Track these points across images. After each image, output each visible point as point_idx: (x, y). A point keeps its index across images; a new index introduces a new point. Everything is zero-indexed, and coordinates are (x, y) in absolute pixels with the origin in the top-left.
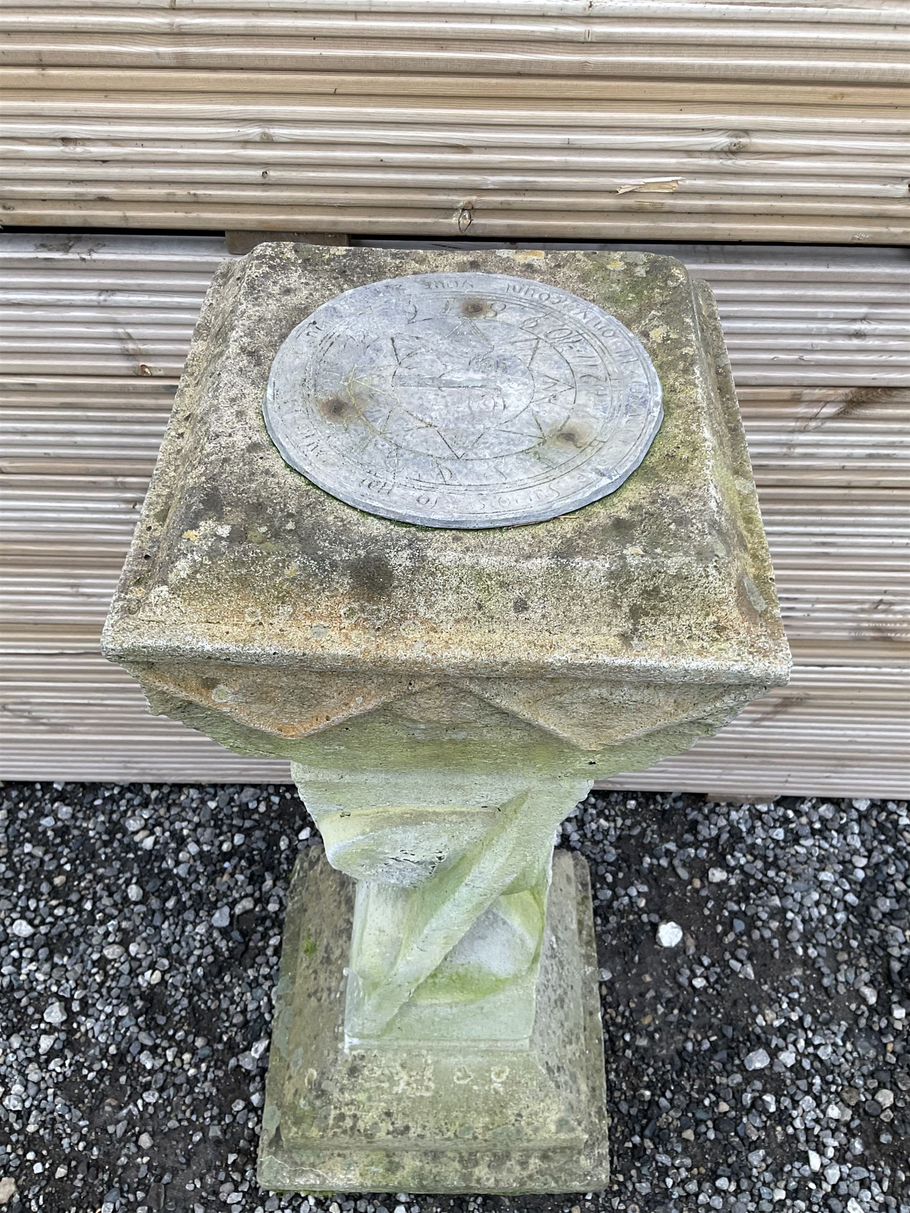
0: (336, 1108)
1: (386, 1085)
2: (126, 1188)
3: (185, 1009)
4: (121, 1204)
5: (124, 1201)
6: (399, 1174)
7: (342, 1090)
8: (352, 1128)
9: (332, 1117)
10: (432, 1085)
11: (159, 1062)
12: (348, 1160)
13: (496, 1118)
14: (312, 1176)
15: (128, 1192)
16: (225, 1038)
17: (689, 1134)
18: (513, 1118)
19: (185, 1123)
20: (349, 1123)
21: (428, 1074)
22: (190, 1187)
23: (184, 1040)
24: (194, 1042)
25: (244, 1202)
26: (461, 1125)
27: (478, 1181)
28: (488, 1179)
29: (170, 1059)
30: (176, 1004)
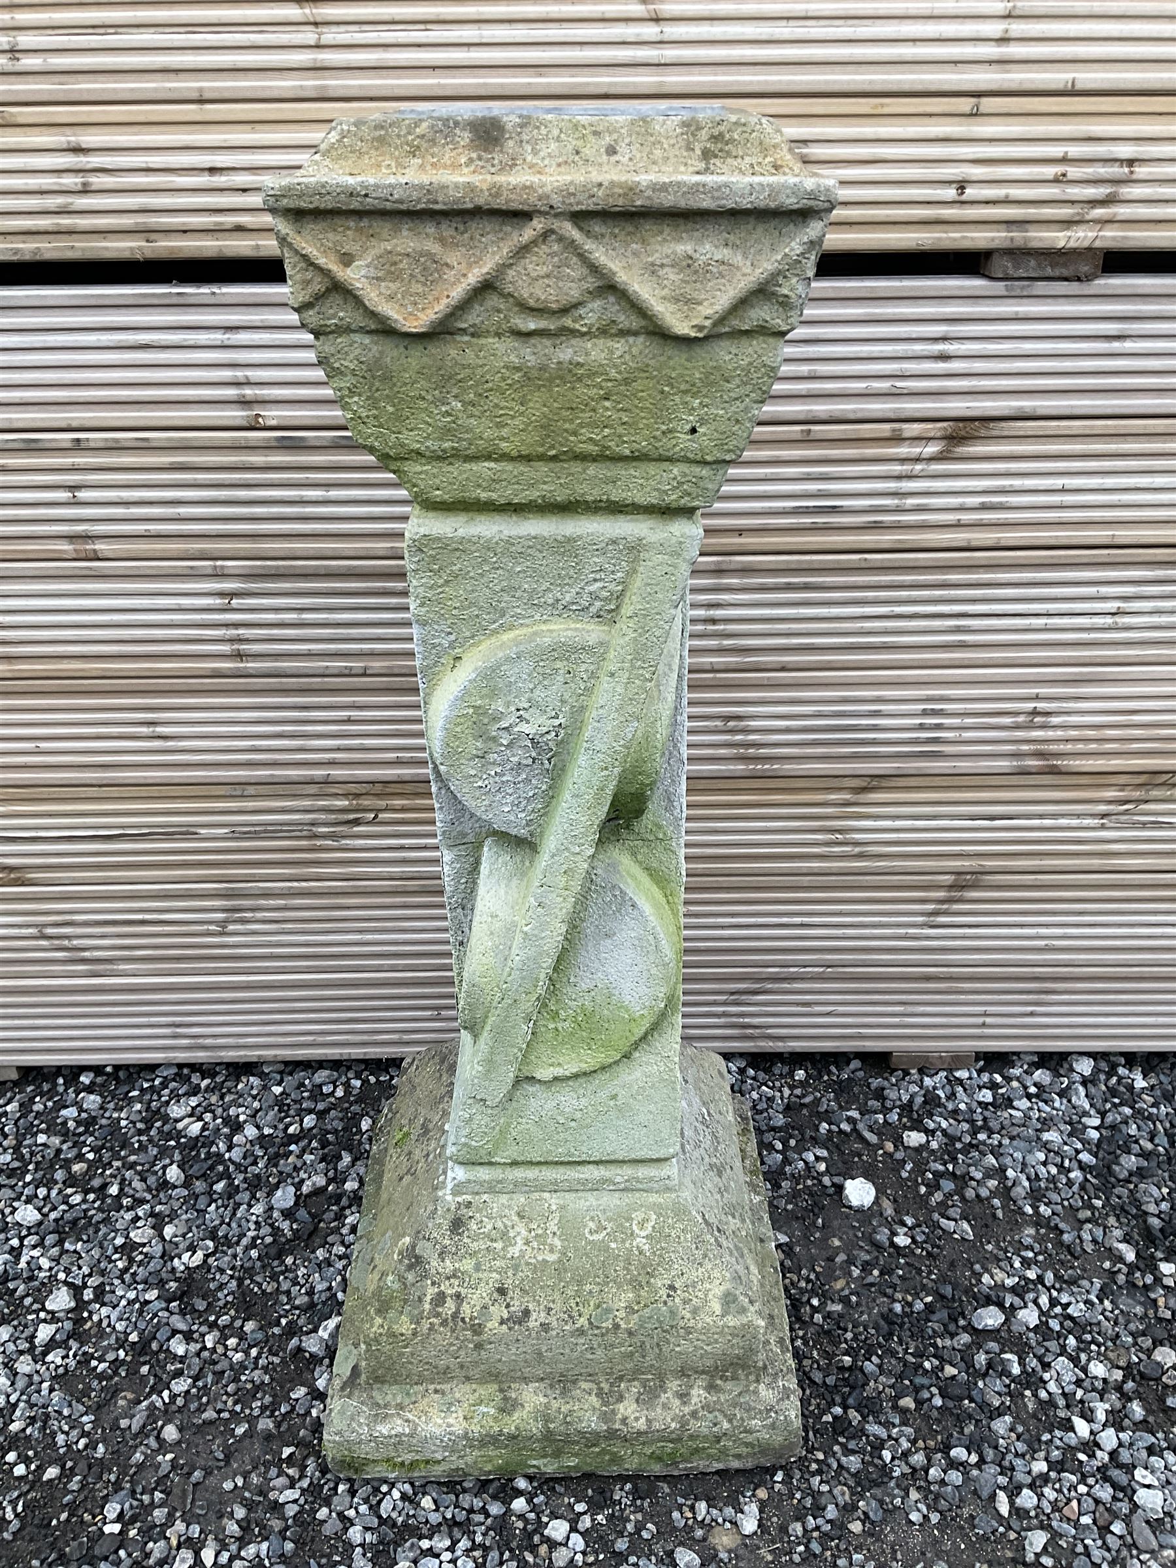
0: (433, 1284)
1: (499, 1245)
2: (139, 1489)
3: (233, 1293)
4: (131, 1507)
5: (135, 1503)
6: (516, 1415)
7: (442, 1255)
8: (455, 1315)
9: (429, 1298)
10: (557, 1242)
11: (194, 1347)
12: (448, 1398)
13: (643, 1293)
14: (399, 1422)
15: (142, 1494)
16: (284, 1321)
17: (908, 1402)
18: (663, 1292)
19: (225, 1415)
20: (450, 1306)
21: (552, 1226)
22: (228, 1486)
23: (230, 1326)
24: (243, 1326)
25: (302, 1501)
26: (598, 1306)
27: (624, 1421)
28: (637, 1419)
29: (209, 1345)
30: (221, 1287)
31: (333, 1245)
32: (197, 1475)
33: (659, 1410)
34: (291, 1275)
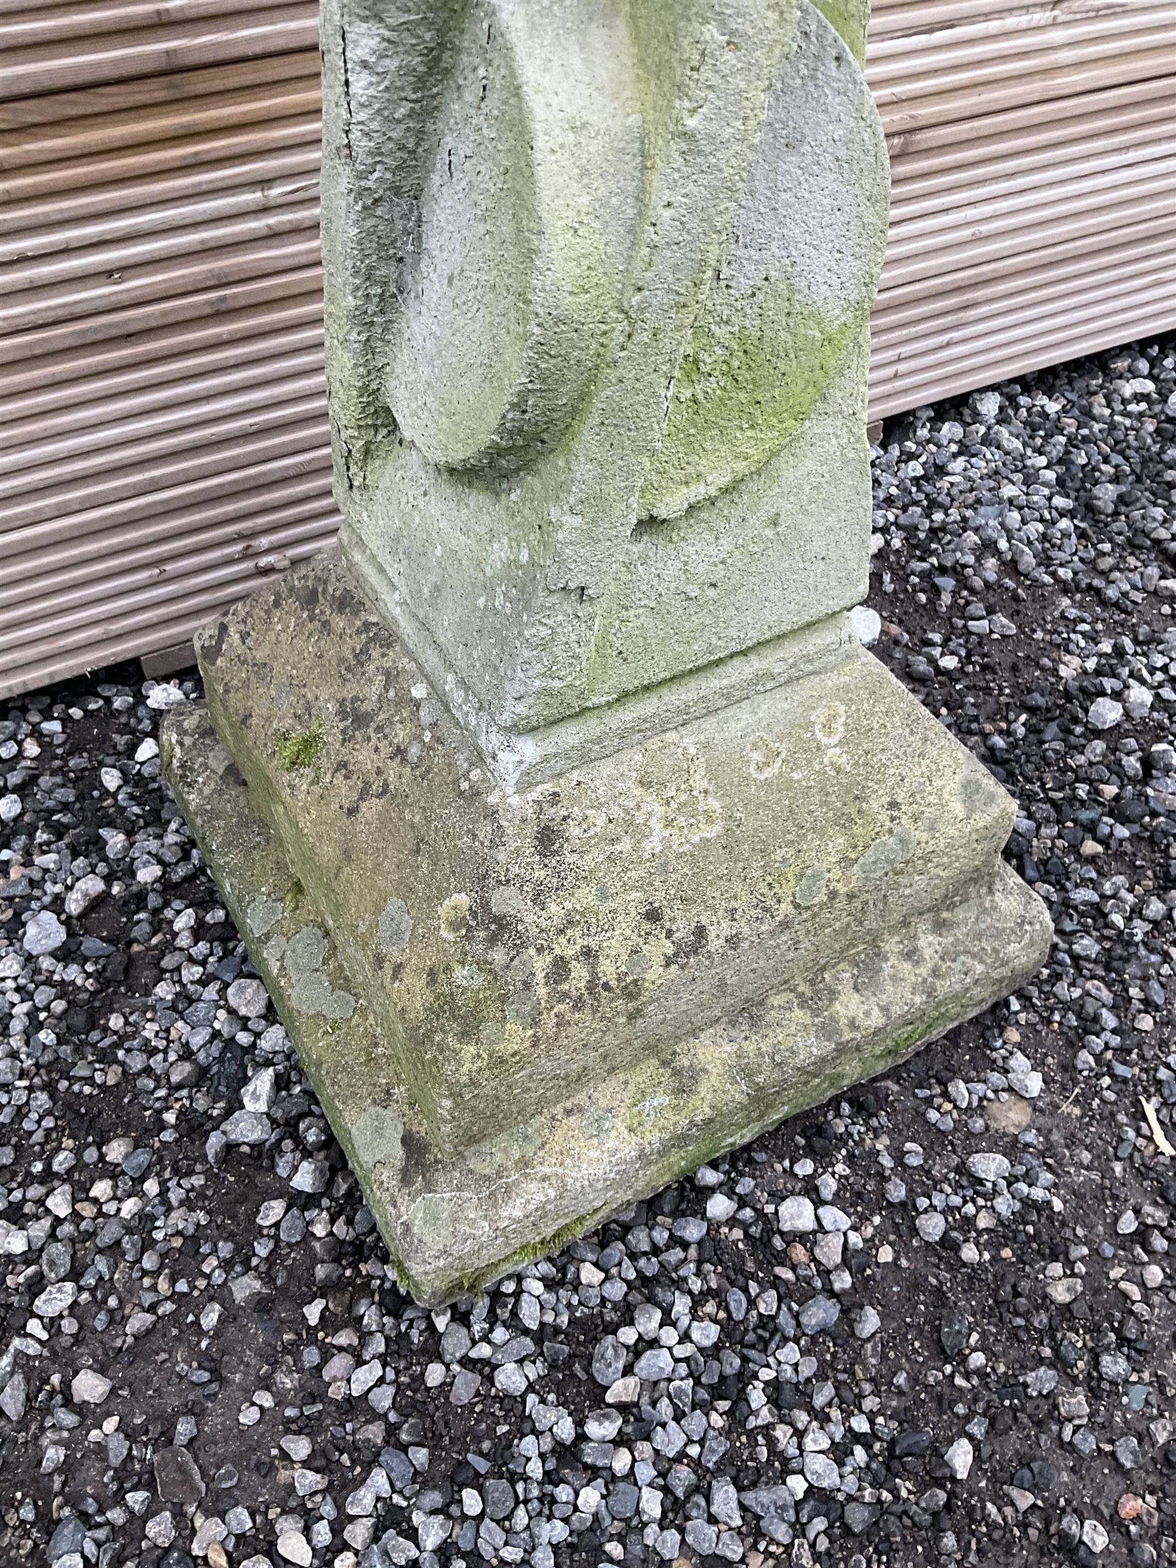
0: (540, 950)
1: (625, 845)
2: (91, 1506)
3: (49, 1113)
4: (99, 1544)
5: (101, 1534)
6: (703, 1089)
7: (538, 900)
8: (591, 986)
9: (540, 977)
10: (715, 804)
11: (39, 1229)
12: (592, 1112)
13: (857, 830)
14: (533, 1187)
15: (101, 1511)
16: (170, 1117)
17: (1090, 847)
18: (883, 817)
19: (168, 1307)
20: (579, 973)
21: (699, 781)
22: (249, 1416)
23: (79, 1165)
24: (102, 1158)
25: (390, 1375)
26: (799, 877)
27: (853, 1025)
28: (867, 1014)
29: (63, 1211)
30: (21, 1112)
31: (178, 969)
32: (184, 1428)
33: (889, 988)
34: (136, 1043)
